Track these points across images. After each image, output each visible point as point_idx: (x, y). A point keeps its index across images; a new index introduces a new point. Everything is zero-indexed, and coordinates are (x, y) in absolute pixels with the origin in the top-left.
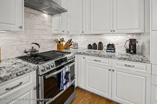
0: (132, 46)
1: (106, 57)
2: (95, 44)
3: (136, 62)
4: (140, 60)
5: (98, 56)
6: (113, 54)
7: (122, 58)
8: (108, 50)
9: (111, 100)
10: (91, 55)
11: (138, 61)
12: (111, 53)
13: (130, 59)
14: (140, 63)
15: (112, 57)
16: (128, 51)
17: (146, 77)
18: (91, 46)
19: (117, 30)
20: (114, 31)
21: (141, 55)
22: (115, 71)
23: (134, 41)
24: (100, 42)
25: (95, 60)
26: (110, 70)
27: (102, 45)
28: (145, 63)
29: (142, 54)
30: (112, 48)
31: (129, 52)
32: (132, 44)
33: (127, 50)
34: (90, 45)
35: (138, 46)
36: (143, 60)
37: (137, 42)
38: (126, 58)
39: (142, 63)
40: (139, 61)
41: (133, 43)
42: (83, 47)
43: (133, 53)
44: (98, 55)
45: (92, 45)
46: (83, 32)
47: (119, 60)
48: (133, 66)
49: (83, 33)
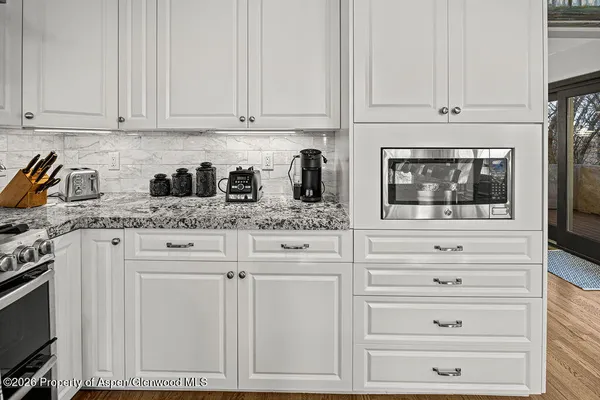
0: (309, 173)
1: (216, 228)
2: (182, 173)
3: (312, 232)
4: (325, 221)
5: (181, 224)
6: (246, 208)
7: (270, 222)
8: (231, 193)
9: (239, 393)
10: (152, 225)
11: (318, 225)
12: (239, 206)
13: (296, 220)
14: (324, 232)
15: (238, 221)
16: (299, 192)
17: (339, 276)
18: (168, 180)
19: (262, 115)
20: (252, 121)
21: (334, 202)
22: (249, 278)
23: (313, 157)
24: (203, 164)
25: (169, 245)
26: (229, 277)
27: (214, 176)
28: (336, 229)
29: (335, 199)
30: (245, 184)
31: (302, 195)
32: (308, 168)
33: (296, 188)
34: (160, 178)
35: (329, 173)
36: (331, 219)
37: (325, 161)
38: (283, 221)
39: (329, 232)
40: (321, 226)
41: (312, 165)
42: (130, 190)
43: (313, 199)
44: (183, 220)
45: (169, 177)
46: (121, 120)
47: (262, 232)
48: (307, 246)
49: (124, 126)
